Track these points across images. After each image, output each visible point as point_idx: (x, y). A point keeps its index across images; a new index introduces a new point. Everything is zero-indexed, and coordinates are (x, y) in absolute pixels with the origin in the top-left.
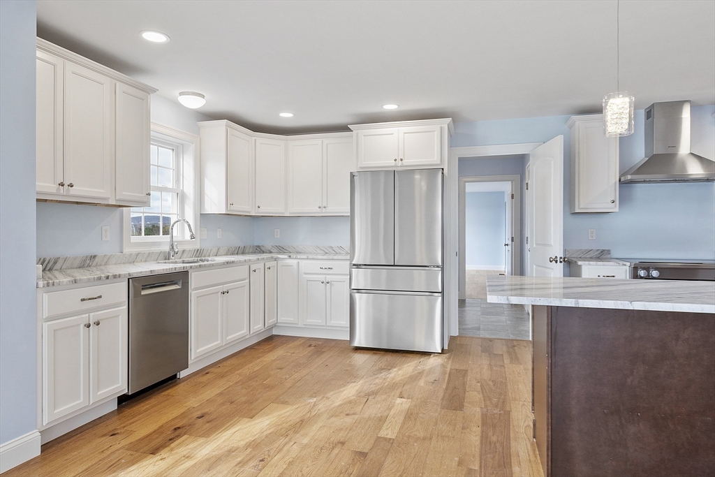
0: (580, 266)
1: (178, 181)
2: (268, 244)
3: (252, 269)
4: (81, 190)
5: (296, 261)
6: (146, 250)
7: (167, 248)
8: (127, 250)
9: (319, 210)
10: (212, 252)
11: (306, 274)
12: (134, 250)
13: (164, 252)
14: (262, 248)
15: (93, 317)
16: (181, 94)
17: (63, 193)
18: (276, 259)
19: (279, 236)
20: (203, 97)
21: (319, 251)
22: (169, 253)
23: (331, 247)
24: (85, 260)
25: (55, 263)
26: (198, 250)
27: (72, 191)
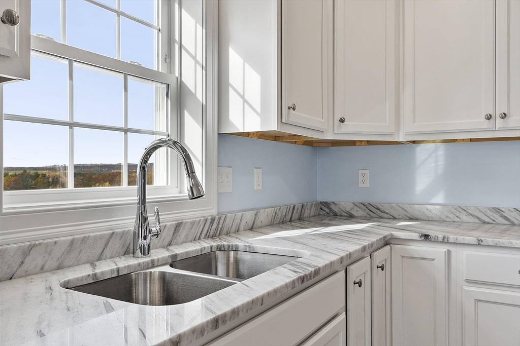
1: (169, 57)
2: (344, 200)
3: (352, 278)
5: (442, 249)
6: (64, 232)
7: (129, 222)
9: (486, 124)
10: (243, 223)
11: (470, 282)
13: (124, 234)
14: (333, 207)
18: (389, 241)
19: (367, 184)
21: (465, 218)
22: (135, 235)
23: (498, 210)
26: (213, 220)
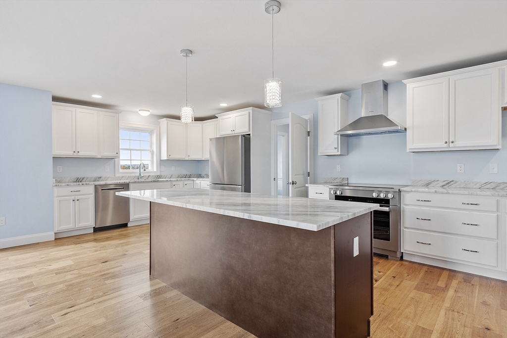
0: (307, 187)
4: (83, 153)
8: (117, 175)
10: (168, 177)
12: (121, 175)
15: (77, 198)
16: (140, 110)
17: (75, 155)
18: (193, 180)
20: (149, 111)
24: (96, 179)
25: (83, 179)
27: (79, 154)
